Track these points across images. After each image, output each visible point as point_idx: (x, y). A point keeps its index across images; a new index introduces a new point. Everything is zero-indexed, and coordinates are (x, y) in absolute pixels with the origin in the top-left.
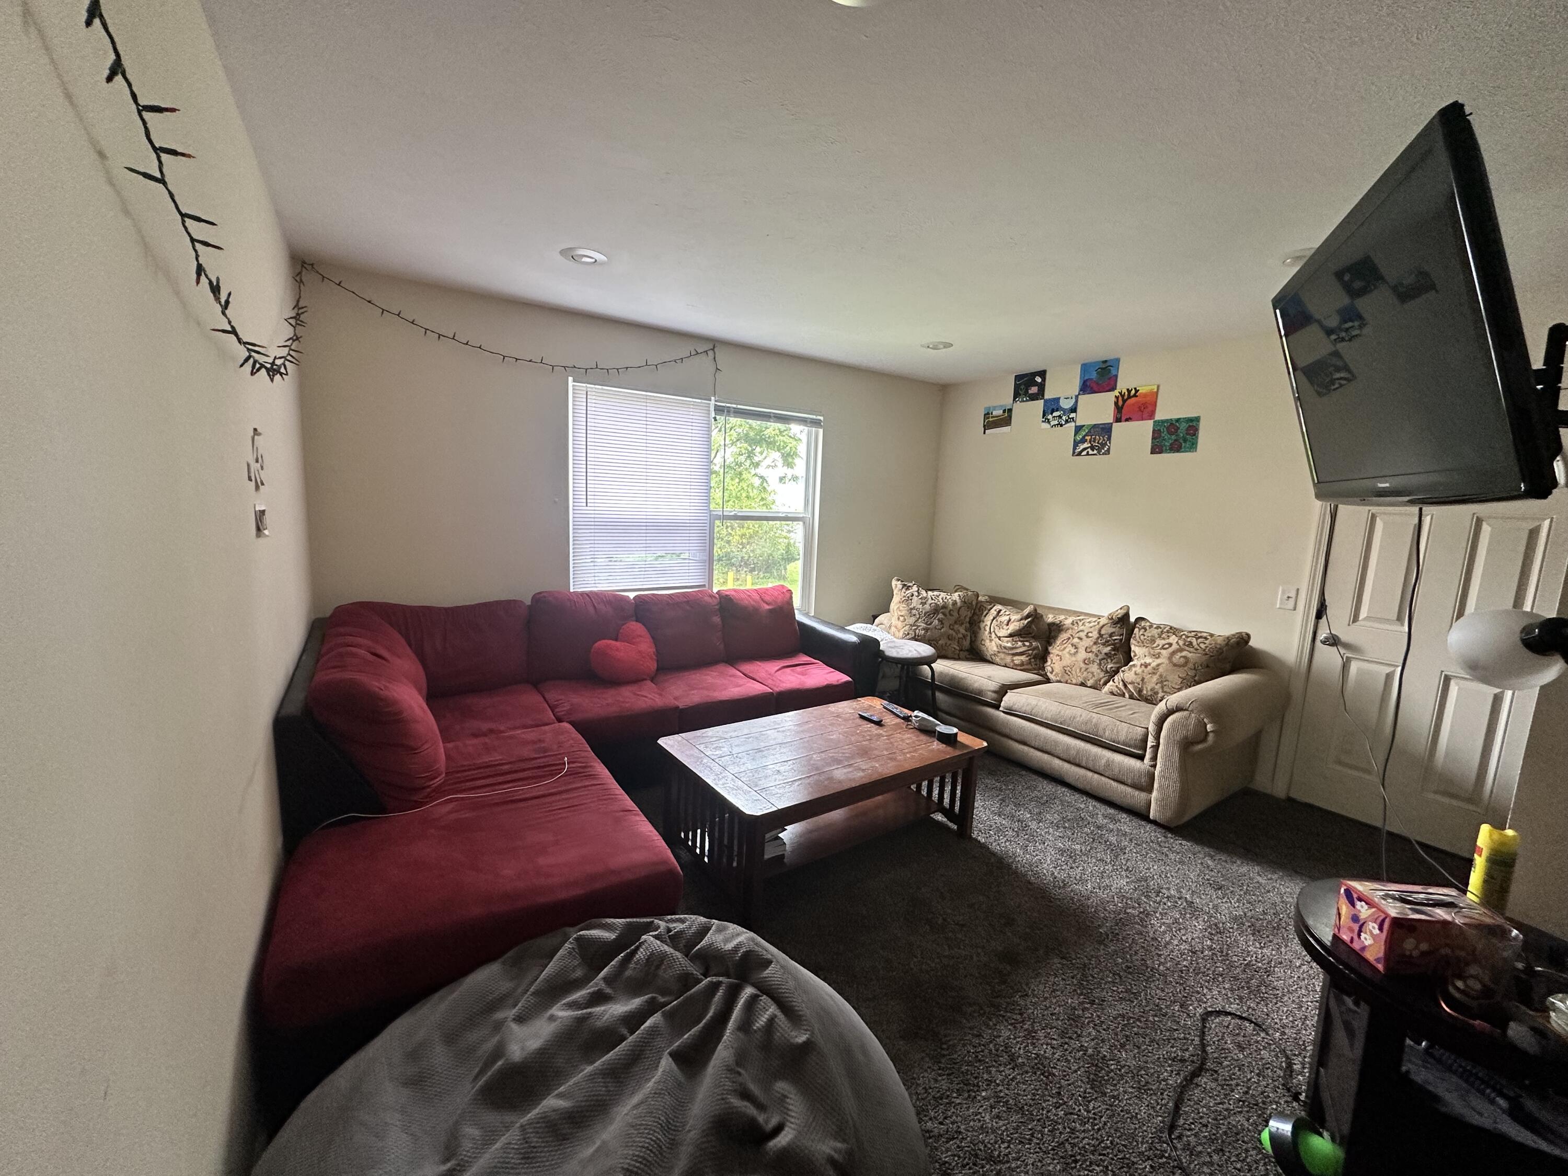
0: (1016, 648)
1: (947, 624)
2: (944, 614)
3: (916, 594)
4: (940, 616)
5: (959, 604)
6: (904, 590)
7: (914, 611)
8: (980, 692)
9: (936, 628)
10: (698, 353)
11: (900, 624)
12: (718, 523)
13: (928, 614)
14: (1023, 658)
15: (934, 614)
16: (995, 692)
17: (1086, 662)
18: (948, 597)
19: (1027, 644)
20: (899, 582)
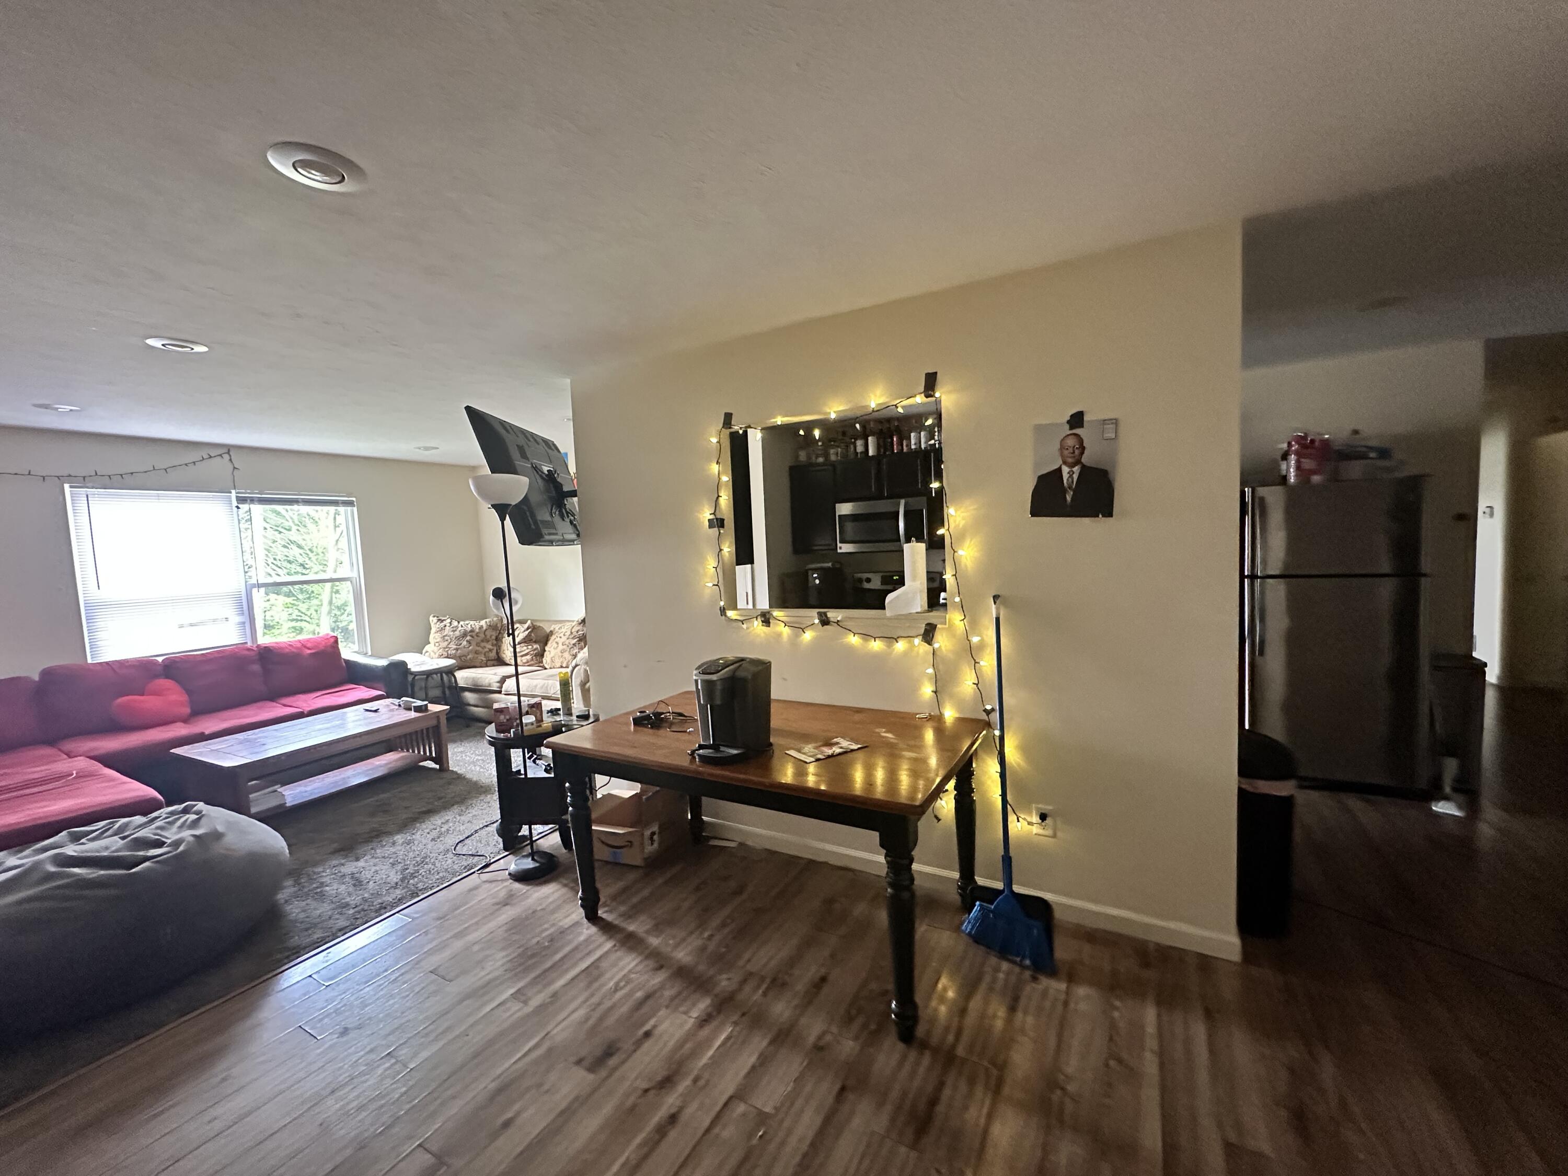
0: (522, 651)
1: (474, 643)
2: (472, 636)
3: (449, 625)
4: (468, 638)
5: (485, 628)
6: (438, 623)
7: (446, 638)
8: (490, 685)
9: (464, 647)
10: (211, 457)
11: (436, 649)
12: (255, 590)
13: (458, 638)
14: (529, 657)
15: (463, 637)
16: (498, 682)
17: (563, 652)
18: (476, 624)
19: (530, 647)
20: (436, 618)
